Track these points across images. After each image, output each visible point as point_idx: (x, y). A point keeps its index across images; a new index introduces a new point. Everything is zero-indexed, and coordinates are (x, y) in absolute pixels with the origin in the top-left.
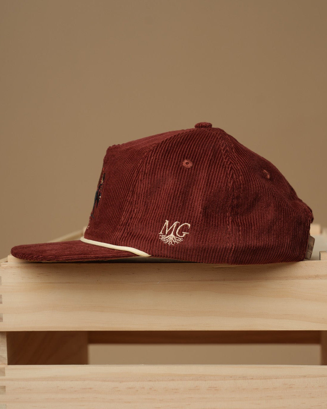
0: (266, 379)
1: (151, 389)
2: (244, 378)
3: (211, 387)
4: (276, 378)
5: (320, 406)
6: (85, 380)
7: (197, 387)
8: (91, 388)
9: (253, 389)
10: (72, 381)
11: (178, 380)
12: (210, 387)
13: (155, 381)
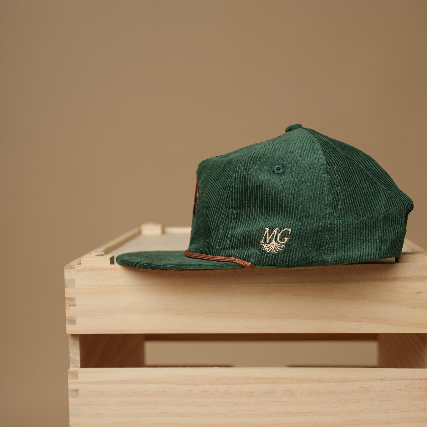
0: (342, 382)
1: (225, 392)
2: (320, 381)
3: (287, 390)
4: (353, 382)
5: (397, 409)
6: (159, 384)
7: (272, 390)
8: (164, 392)
9: (330, 392)
10: (145, 384)
11: (253, 383)
12: (285, 390)
13: (230, 384)
